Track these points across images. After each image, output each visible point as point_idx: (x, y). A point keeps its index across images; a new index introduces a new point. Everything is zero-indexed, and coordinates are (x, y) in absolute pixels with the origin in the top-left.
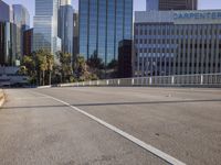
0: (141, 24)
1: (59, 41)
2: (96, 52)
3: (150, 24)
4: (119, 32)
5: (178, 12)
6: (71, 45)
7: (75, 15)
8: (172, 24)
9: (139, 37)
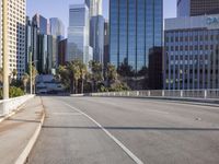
0: (172, 31)
1: (91, 50)
2: (126, 60)
3: (182, 31)
4: (149, 40)
5: (211, 17)
6: (102, 53)
7: (105, 24)
8: (205, 29)
9: (170, 44)
